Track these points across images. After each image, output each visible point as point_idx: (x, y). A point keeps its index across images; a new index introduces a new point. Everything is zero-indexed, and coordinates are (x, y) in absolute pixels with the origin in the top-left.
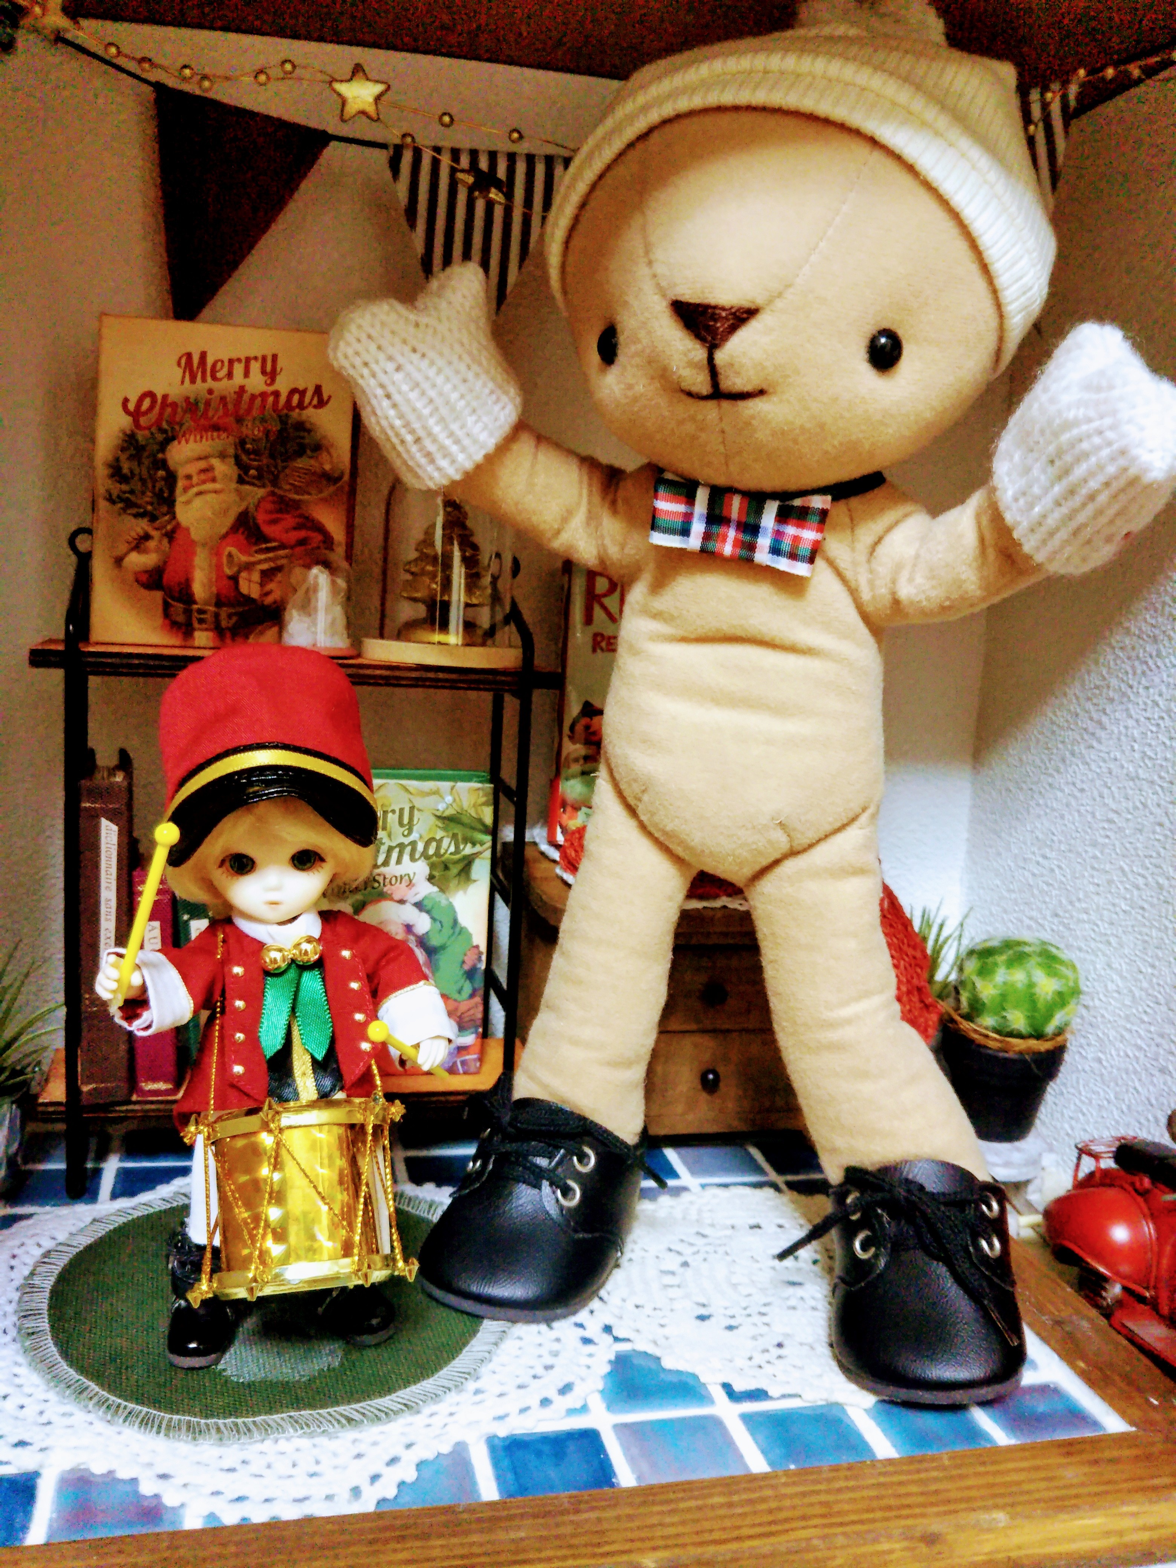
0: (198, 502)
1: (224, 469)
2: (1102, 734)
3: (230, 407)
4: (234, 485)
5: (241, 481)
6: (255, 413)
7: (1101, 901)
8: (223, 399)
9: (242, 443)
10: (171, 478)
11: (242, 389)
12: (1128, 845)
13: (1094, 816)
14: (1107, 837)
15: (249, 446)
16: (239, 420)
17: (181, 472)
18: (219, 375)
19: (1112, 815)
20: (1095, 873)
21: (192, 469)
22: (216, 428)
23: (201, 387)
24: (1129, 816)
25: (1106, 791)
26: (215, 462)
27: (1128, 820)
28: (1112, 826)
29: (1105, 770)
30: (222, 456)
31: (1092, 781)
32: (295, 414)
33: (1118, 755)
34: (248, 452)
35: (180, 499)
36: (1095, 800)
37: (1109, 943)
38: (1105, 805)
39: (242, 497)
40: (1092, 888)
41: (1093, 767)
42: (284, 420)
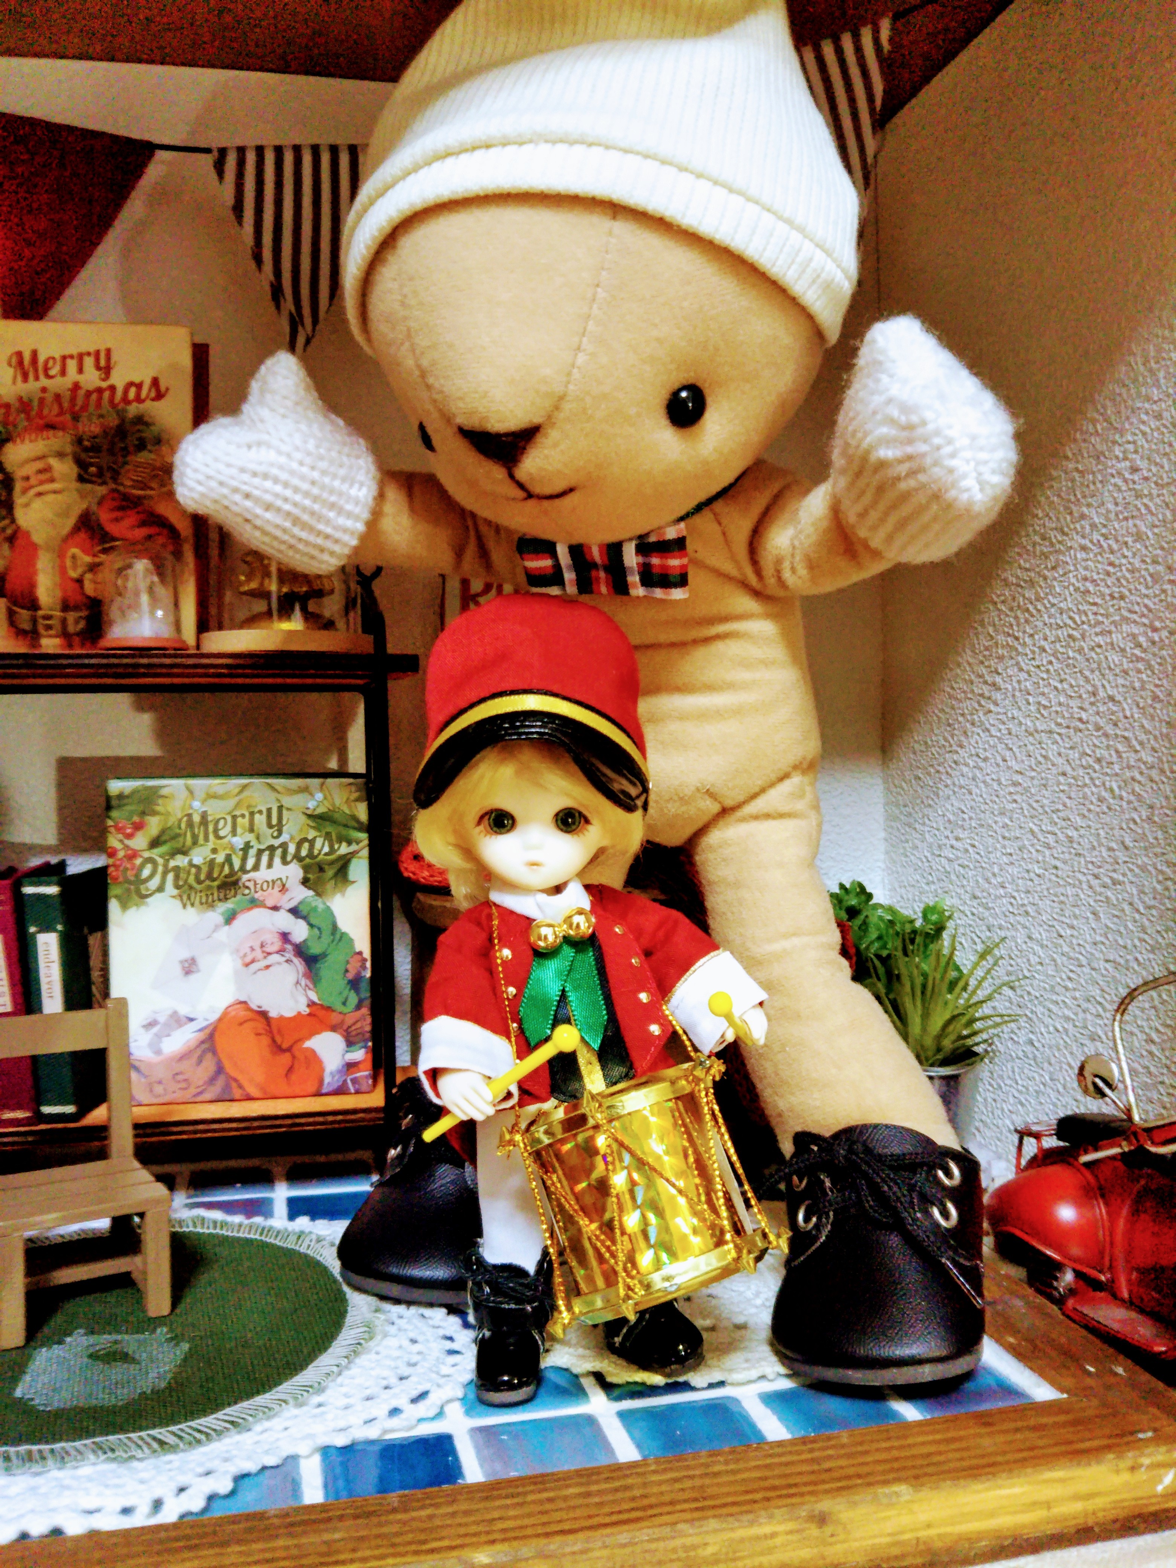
0: (38, 504)
1: (65, 468)
2: (998, 696)
3: (66, 405)
4: (75, 485)
5: (81, 479)
6: (91, 409)
7: (1016, 871)
8: (57, 397)
9: (79, 441)
11: (77, 385)
12: (1035, 805)
13: (1000, 784)
14: (1015, 801)
15: (86, 443)
16: (76, 418)
17: (19, 475)
18: (52, 372)
19: (1018, 778)
20: (1006, 843)
21: (30, 469)
22: (51, 426)
23: (33, 385)
24: (1033, 774)
25: (1008, 754)
26: (53, 462)
27: (1032, 778)
28: (1019, 789)
29: (1005, 732)
30: (60, 455)
31: (994, 747)
32: (133, 410)
33: (1016, 713)
34: (86, 450)
35: (19, 501)
36: (998, 765)
37: (1027, 913)
38: (1009, 768)
39: (82, 495)
40: (1005, 859)
41: (994, 732)
42: (121, 415)
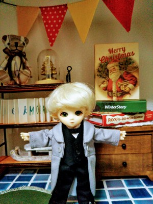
0: (113, 74)
1: (117, 68)
5: (120, 70)
6: (122, 58)
8: (116, 56)
9: (120, 63)
10: (108, 71)
11: (119, 54)
16: (119, 59)
17: (110, 70)
18: (115, 52)
21: (112, 69)
22: (115, 61)
23: (112, 54)
26: (115, 67)
30: (117, 66)
35: (110, 74)
39: (120, 72)
42: (127, 58)
